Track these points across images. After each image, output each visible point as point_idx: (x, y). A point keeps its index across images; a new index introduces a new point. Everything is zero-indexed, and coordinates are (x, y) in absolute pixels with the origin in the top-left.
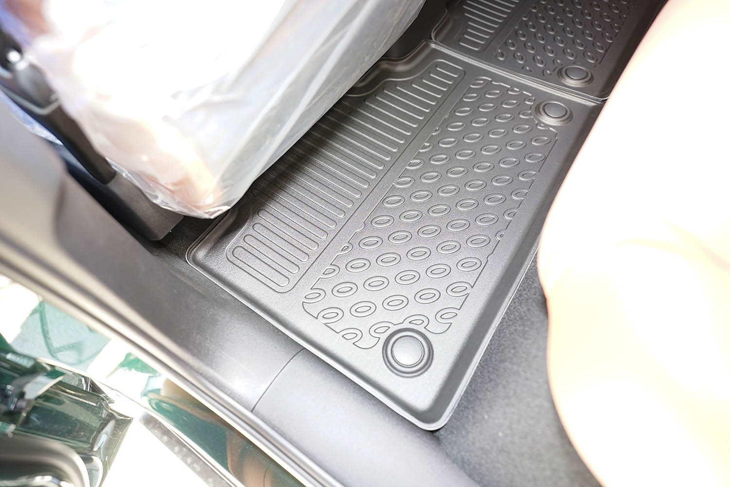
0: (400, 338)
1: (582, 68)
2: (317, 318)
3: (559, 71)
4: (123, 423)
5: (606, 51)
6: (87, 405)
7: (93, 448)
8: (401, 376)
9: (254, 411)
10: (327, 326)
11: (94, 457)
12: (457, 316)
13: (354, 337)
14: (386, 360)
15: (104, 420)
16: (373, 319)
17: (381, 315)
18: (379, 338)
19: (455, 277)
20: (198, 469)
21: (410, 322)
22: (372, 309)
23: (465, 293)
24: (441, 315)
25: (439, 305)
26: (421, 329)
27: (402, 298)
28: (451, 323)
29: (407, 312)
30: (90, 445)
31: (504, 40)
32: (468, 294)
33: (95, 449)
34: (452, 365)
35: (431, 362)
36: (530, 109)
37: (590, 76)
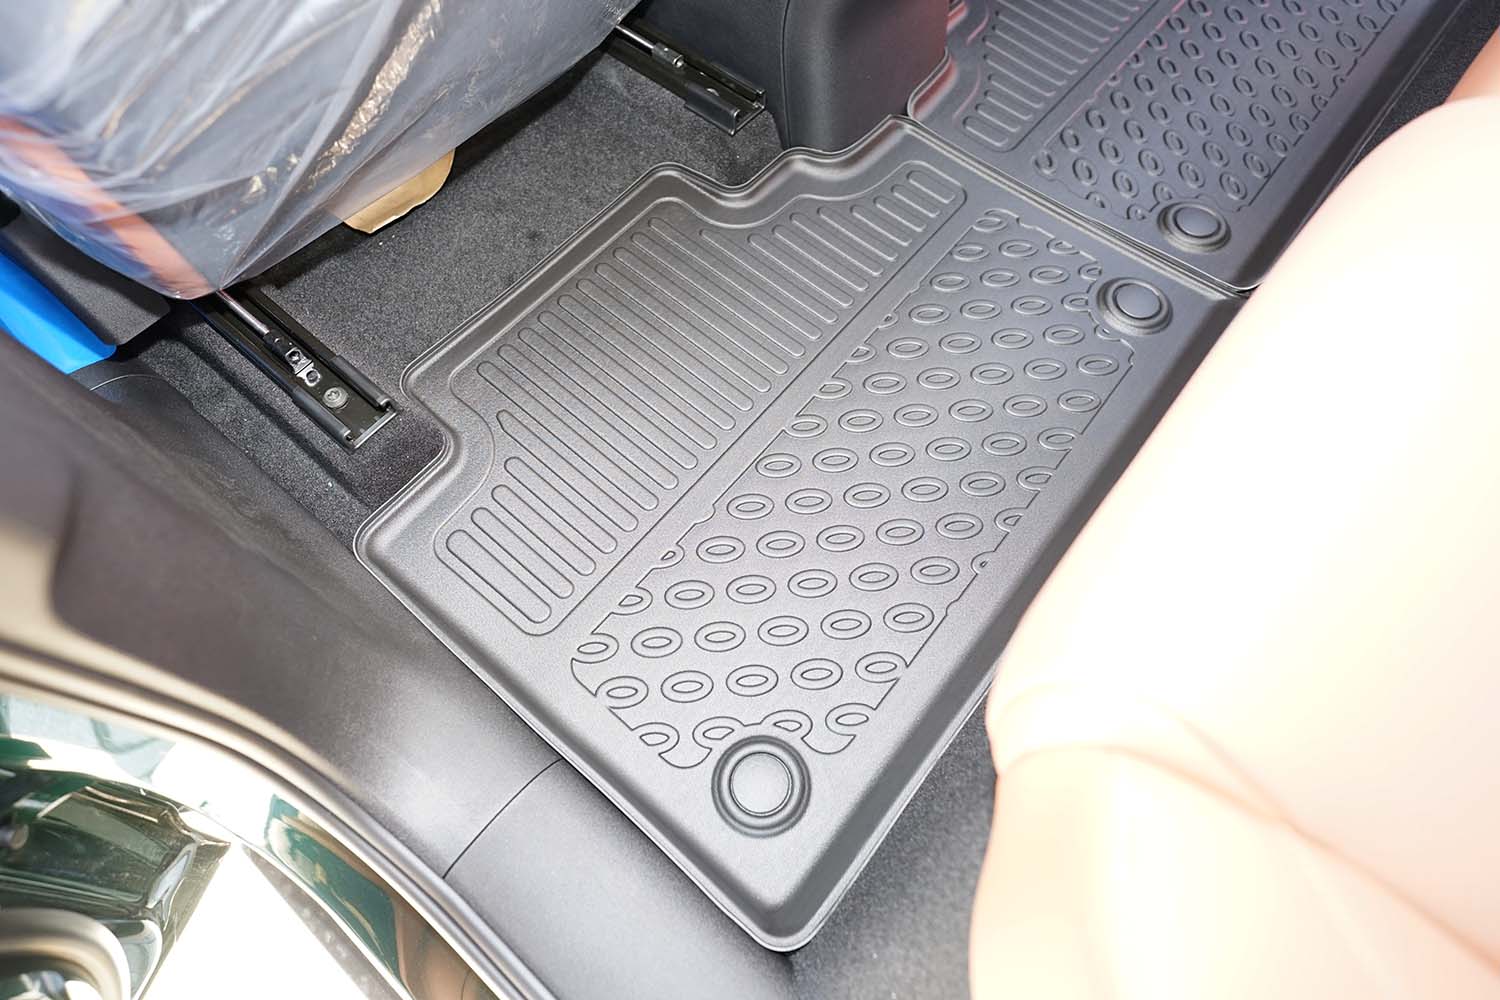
0: (750, 754)
1: (1211, 212)
2: (595, 695)
3: (1162, 211)
4: (211, 853)
5: (1269, 177)
6: (140, 822)
7: (146, 903)
8: (741, 832)
9: (448, 877)
10: (614, 713)
11: (146, 922)
12: (869, 722)
13: (661, 740)
14: (717, 795)
15: (171, 849)
16: (703, 710)
17: (721, 703)
18: (711, 749)
19: (878, 640)
20: (344, 955)
21: (775, 724)
22: (704, 688)
23: (891, 676)
24: (837, 716)
25: (837, 696)
26: (794, 740)
27: (765, 672)
28: (855, 736)
29: (771, 702)
30: (140, 897)
31: (1059, 130)
32: (897, 680)
33: (151, 905)
34: (842, 821)
35: (804, 811)
36: (1088, 292)
37: (1222, 232)
